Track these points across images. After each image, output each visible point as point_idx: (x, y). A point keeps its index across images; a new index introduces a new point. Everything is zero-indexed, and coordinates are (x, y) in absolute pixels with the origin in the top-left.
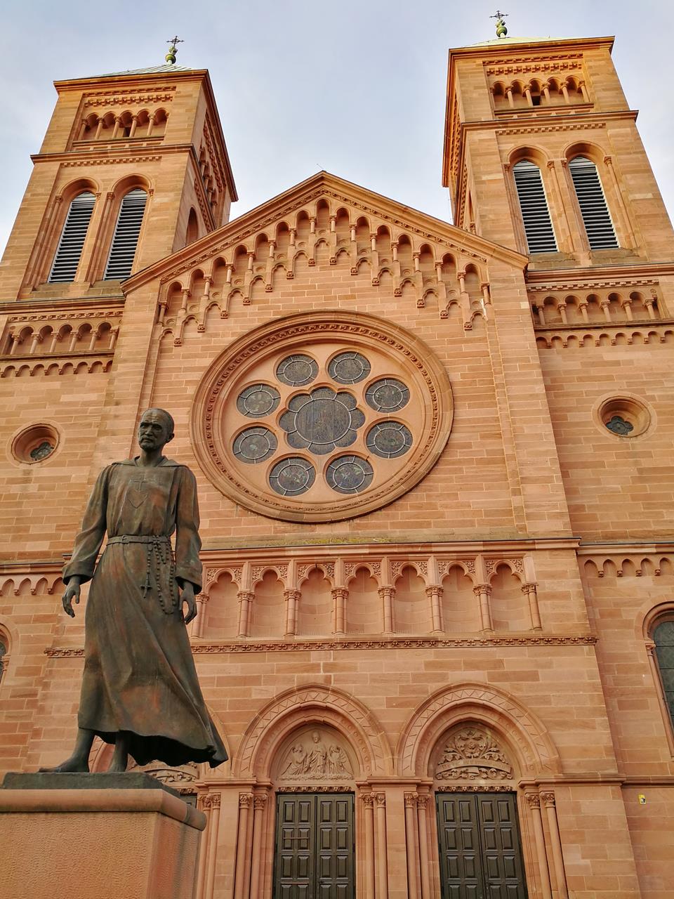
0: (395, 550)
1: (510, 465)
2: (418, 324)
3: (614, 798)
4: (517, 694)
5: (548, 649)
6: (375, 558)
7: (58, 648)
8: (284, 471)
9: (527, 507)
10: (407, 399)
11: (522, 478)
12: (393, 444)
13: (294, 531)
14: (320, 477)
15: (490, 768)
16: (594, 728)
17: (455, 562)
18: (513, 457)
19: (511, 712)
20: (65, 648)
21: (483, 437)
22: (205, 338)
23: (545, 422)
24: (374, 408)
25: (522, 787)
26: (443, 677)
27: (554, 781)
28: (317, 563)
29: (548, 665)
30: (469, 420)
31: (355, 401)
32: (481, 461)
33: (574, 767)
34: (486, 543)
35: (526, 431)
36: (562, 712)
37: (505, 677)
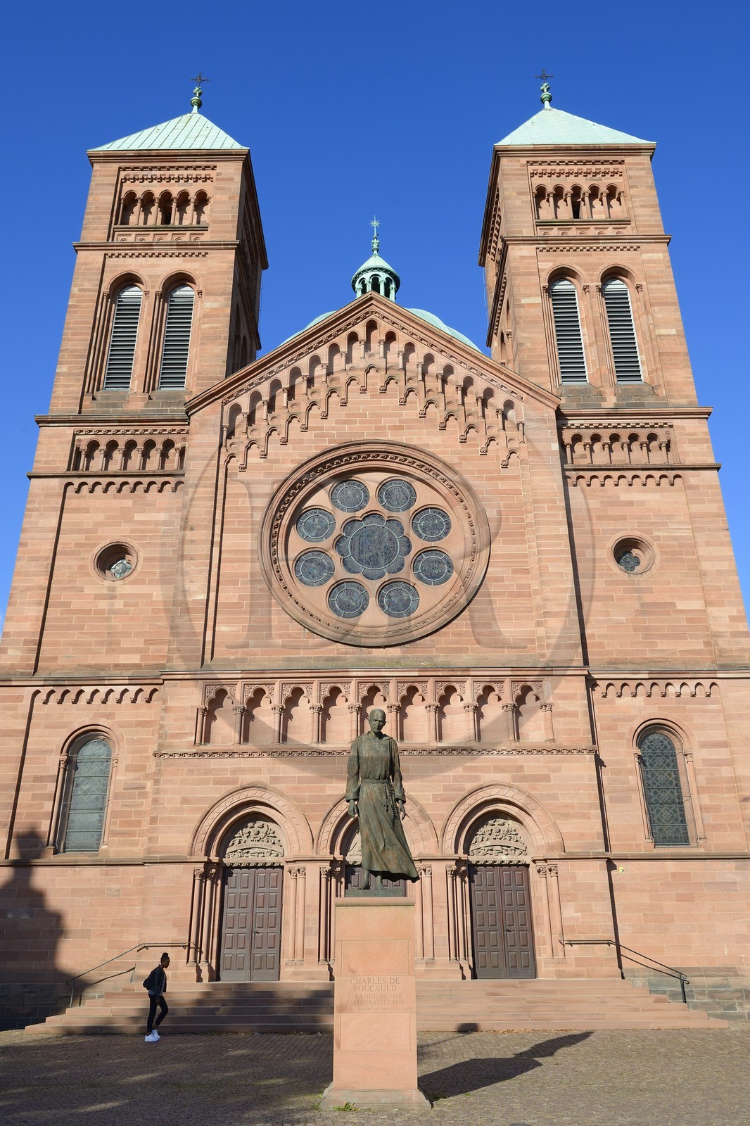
0: (440, 674)
1: (537, 600)
2: (460, 459)
3: (601, 870)
4: (533, 792)
5: (560, 757)
6: (423, 679)
7: (164, 752)
8: (341, 594)
9: (548, 638)
10: (448, 529)
11: (545, 612)
12: (436, 571)
13: (353, 653)
14: (373, 601)
15: (510, 847)
16: (589, 818)
17: (488, 684)
18: (537, 592)
19: (529, 806)
20: (170, 751)
21: (514, 571)
22: (267, 464)
23: (566, 561)
24: (420, 536)
25: (534, 861)
26: (477, 779)
27: (558, 857)
28: (374, 683)
29: (558, 770)
30: (503, 555)
31: (402, 529)
32: (511, 594)
33: (572, 847)
34: (513, 669)
35: (551, 569)
36: (567, 806)
37: (524, 779)
